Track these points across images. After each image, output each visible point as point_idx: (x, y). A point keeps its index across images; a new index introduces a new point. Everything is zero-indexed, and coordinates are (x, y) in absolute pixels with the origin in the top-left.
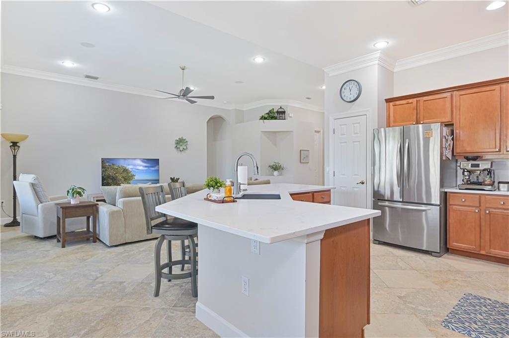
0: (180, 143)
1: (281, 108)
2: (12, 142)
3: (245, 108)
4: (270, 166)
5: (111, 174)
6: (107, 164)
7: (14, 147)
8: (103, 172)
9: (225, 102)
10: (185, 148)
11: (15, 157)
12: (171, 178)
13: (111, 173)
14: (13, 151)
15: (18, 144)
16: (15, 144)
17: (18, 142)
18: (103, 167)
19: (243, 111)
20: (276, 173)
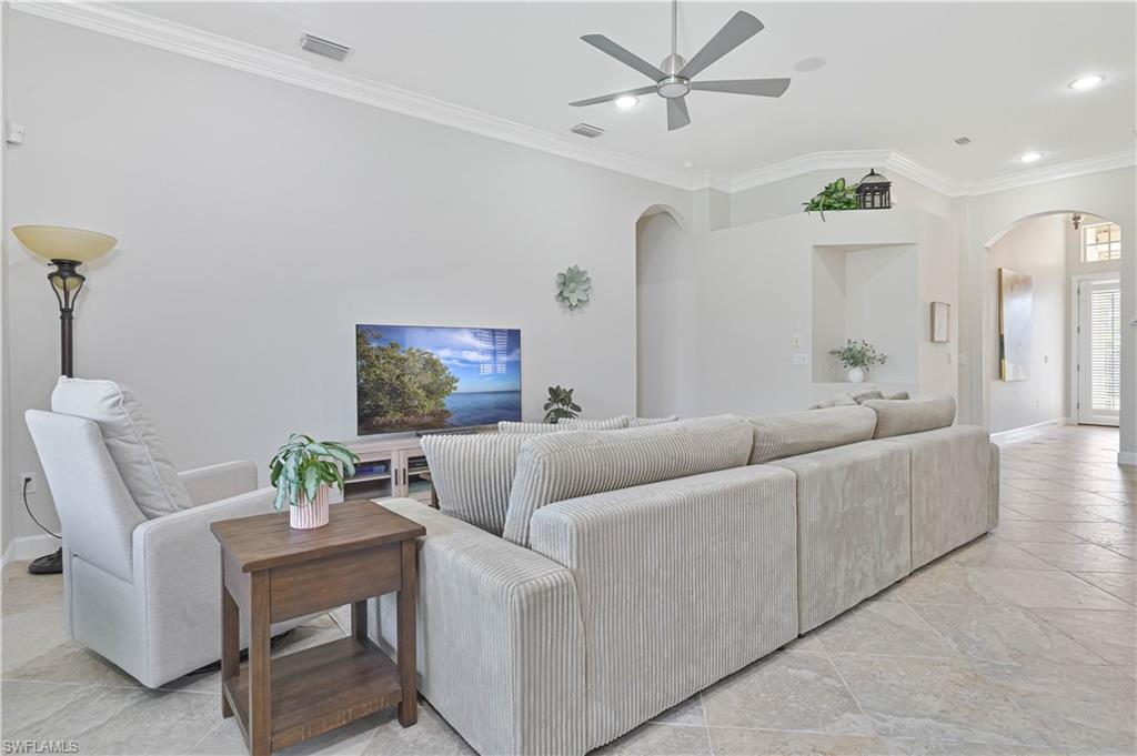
0: (571, 285)
1: (872, 174)
2: (56, 262)
3: (736, 185)
4: (832, 353)
5: (385, 376)
6: (374, 345)
7: (64, 278)
8: (360, 369)
9: (689, 165)
10: (584, 298)
11: (67, 314)
12: (551, 389)
13: (385, 371)
14: (61, 293)
15: (78, 270)
16: (66, 269)
17: (79, 263)
18: (360, 355)
19: (728, 194)
20: (856, 374)
